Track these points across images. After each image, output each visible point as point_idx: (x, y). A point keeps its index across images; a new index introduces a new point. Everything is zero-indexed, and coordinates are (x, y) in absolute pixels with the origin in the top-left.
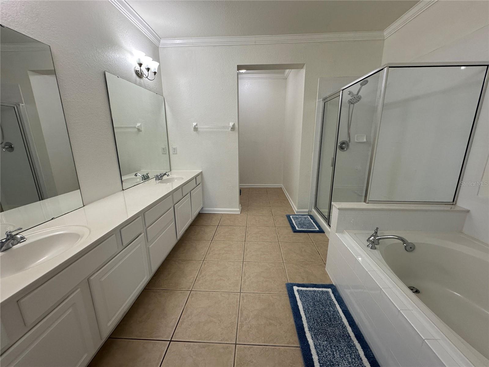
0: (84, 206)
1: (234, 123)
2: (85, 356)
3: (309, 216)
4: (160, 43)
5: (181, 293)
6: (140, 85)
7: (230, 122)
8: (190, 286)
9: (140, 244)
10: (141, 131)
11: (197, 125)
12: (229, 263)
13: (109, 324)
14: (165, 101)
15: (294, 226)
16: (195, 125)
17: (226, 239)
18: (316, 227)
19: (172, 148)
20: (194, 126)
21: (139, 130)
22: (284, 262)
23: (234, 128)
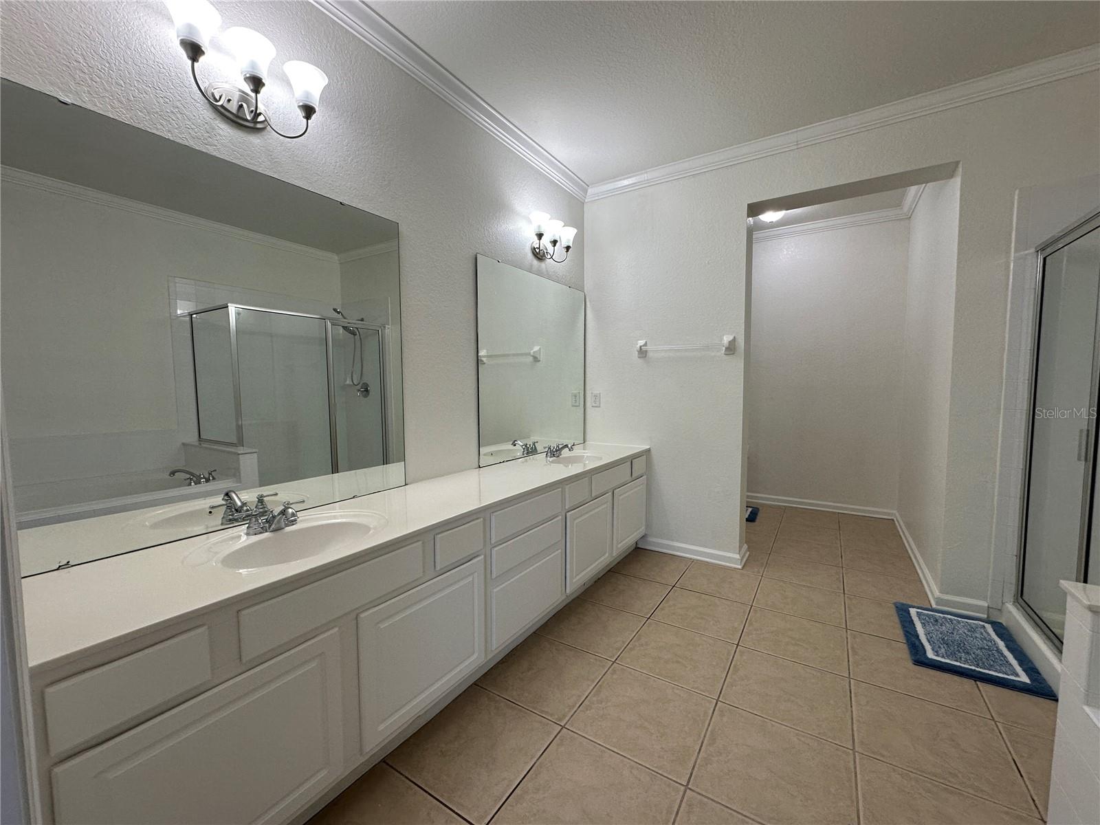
0: (406, 485)
1: (735, 337)
2: (323, 773)
3: (988, 627)
4: (588, 194)
5: (541, 722)
6: (539, 273)
7: (723, 335)
8: (564, 716)
9: (472, 577)
10: (539, 361)
11: (645, 345)
12: (677, 691)
13: (381, 727)
14: (587, 300)
15: (917, 643)
16: (642, 344)
17: (685, 624)
18: (1019, 669)
19: (592, 393)
20: (638, 346)
21: (536, 359)
22: (857, 749)
23: (735, 348)
